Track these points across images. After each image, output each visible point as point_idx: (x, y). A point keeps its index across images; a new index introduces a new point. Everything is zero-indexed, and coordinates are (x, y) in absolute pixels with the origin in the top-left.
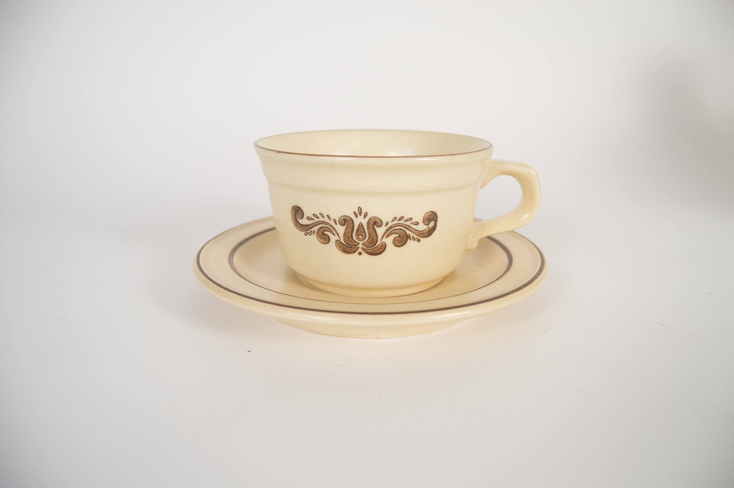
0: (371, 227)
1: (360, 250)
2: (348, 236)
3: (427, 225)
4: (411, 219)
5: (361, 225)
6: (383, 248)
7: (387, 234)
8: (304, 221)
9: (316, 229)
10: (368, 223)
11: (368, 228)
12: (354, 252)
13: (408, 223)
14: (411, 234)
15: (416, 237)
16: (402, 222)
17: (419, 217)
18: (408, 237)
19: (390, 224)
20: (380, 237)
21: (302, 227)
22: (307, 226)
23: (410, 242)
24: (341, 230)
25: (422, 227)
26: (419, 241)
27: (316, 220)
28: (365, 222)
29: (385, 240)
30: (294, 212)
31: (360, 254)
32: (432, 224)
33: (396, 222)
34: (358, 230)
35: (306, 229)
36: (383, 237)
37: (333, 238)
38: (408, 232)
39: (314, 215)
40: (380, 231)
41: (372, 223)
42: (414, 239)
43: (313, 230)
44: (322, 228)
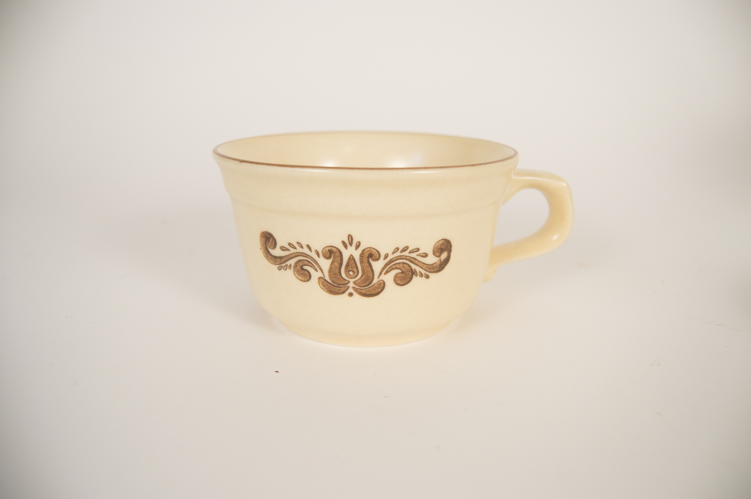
0: (365, 260)
1: (351, 290)
2: (335, 272)
3: (439, 256)
4: (418, 250)
5: (351, 258)
6: (382, 286)
7: (387, 269)
8: (277, 252)
9: (292, 262)
10: (362, 255)
11: (362, 262)
12: (344, 292)
13: (414, 255)
14: (418, 269)
15: (423, 272)
16: (406, 253)
17: (428, 247)
18: (414, 273)
19: (391, 257)
20: (376, 273)
21: (275, 260)
22: (281, 258)
23: (416, 279)
24: (325, 264)
25: (432, 260)
26: (427, 277)
27: (293, 251)
28: (357, 255)
29: (383, 277)
30: (264, 239)
31: (351, 295)
32: (444, 255)
33: (398, 254)
34: (347, 265)
35: (279, 261)
36: (380, 274)
37: (316, 275)
38: (413, 266)
39: (290, 244)
40: (377, 266)
41: (366, 255)
42: (421, 275)
43: (288, 263)
44: (300, 261)
